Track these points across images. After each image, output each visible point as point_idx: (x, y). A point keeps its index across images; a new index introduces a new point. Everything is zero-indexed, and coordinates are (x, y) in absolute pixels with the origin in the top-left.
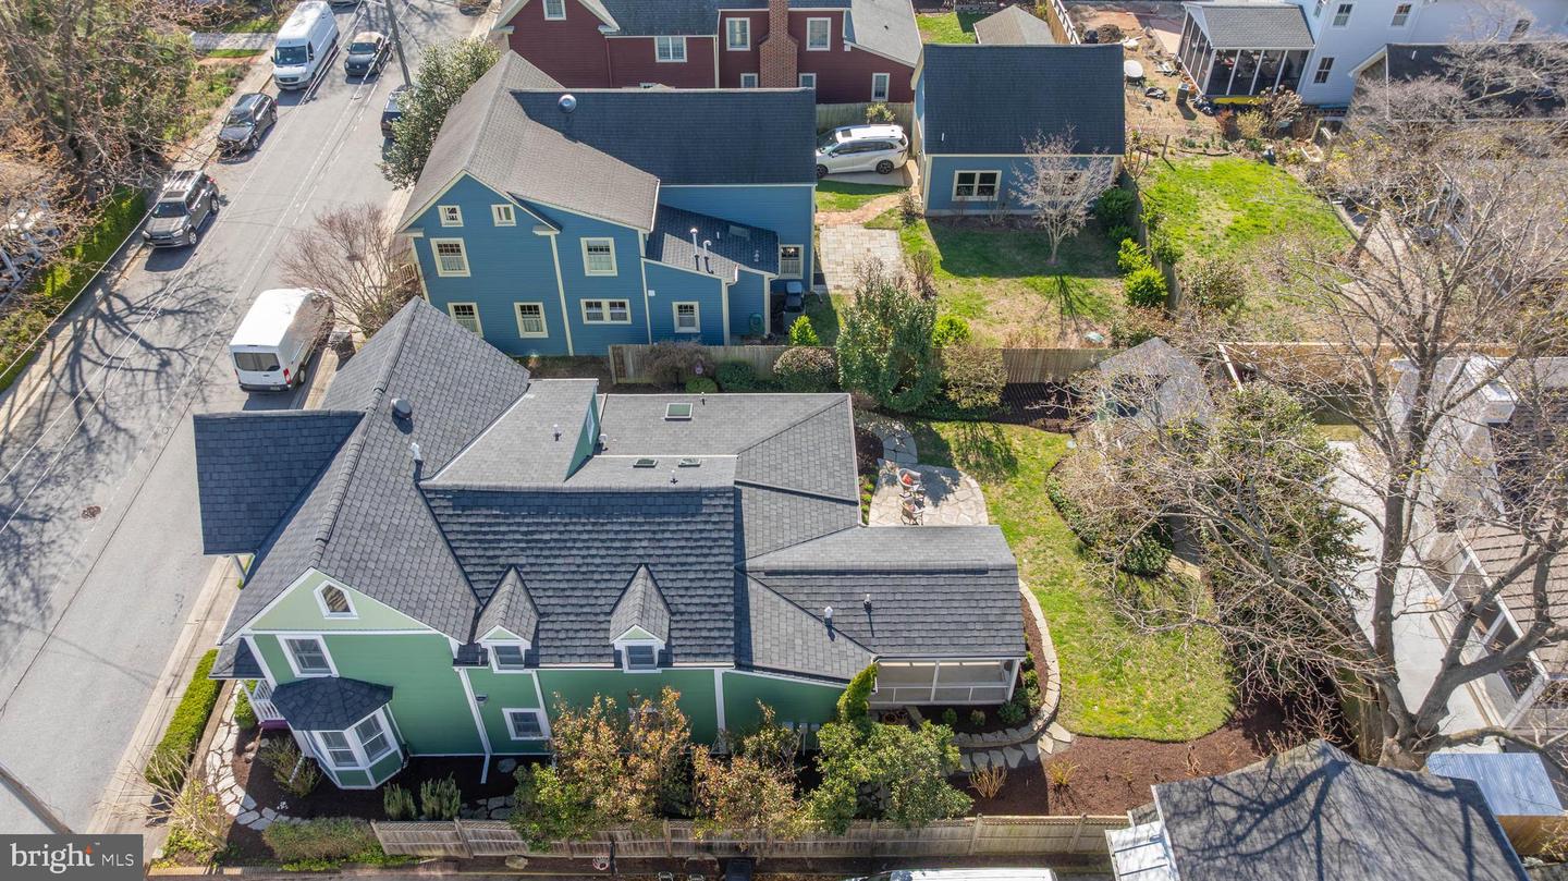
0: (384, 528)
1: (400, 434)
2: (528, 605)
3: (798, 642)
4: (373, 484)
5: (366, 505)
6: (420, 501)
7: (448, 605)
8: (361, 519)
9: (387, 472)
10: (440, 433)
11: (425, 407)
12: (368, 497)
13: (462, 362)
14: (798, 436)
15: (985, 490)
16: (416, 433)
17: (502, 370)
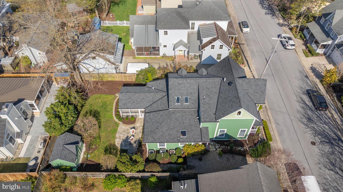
3: (158, 85)
13: (228, 106)
14: (156, 126)
15: (115, 142)
16: (227, 84)
17: (221, 114)
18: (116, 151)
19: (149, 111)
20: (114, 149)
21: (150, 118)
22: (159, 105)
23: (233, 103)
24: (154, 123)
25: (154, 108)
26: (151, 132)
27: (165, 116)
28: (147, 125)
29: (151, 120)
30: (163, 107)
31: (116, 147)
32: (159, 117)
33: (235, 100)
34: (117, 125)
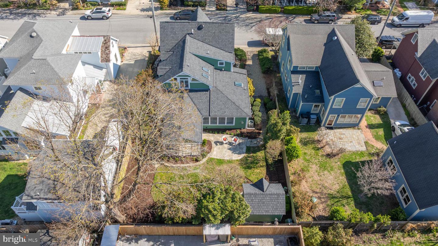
0: (174, 31)
1: (197, 28)
2: (167, 57)
4: (182, 27)
5: (177, 26)
6: (184, 36)
7: (166, 46)
8: (173, 26)
9: (186, 28)
10: (202, 36)
11: (207, 32)
12: (178, 26)
13: (224, 36)
14: (231, 104)
15: (237, 160)
16: (198, 31)
17: (229, 45)
18: (249, 157)
19: (208, 112)
20: (247, 160)
21: (218, 111)
22: (201, 101)
23: (225, 30)
24: (227, 107)
25: (204, 106)
26: (237, 109)
27: (219, 96)
28: (228, 114)
29: (221, 109)
30: (205, 97)
31: (243, 157)
32: (219, 101)
33: (223, 27)
34: (211, 160)
